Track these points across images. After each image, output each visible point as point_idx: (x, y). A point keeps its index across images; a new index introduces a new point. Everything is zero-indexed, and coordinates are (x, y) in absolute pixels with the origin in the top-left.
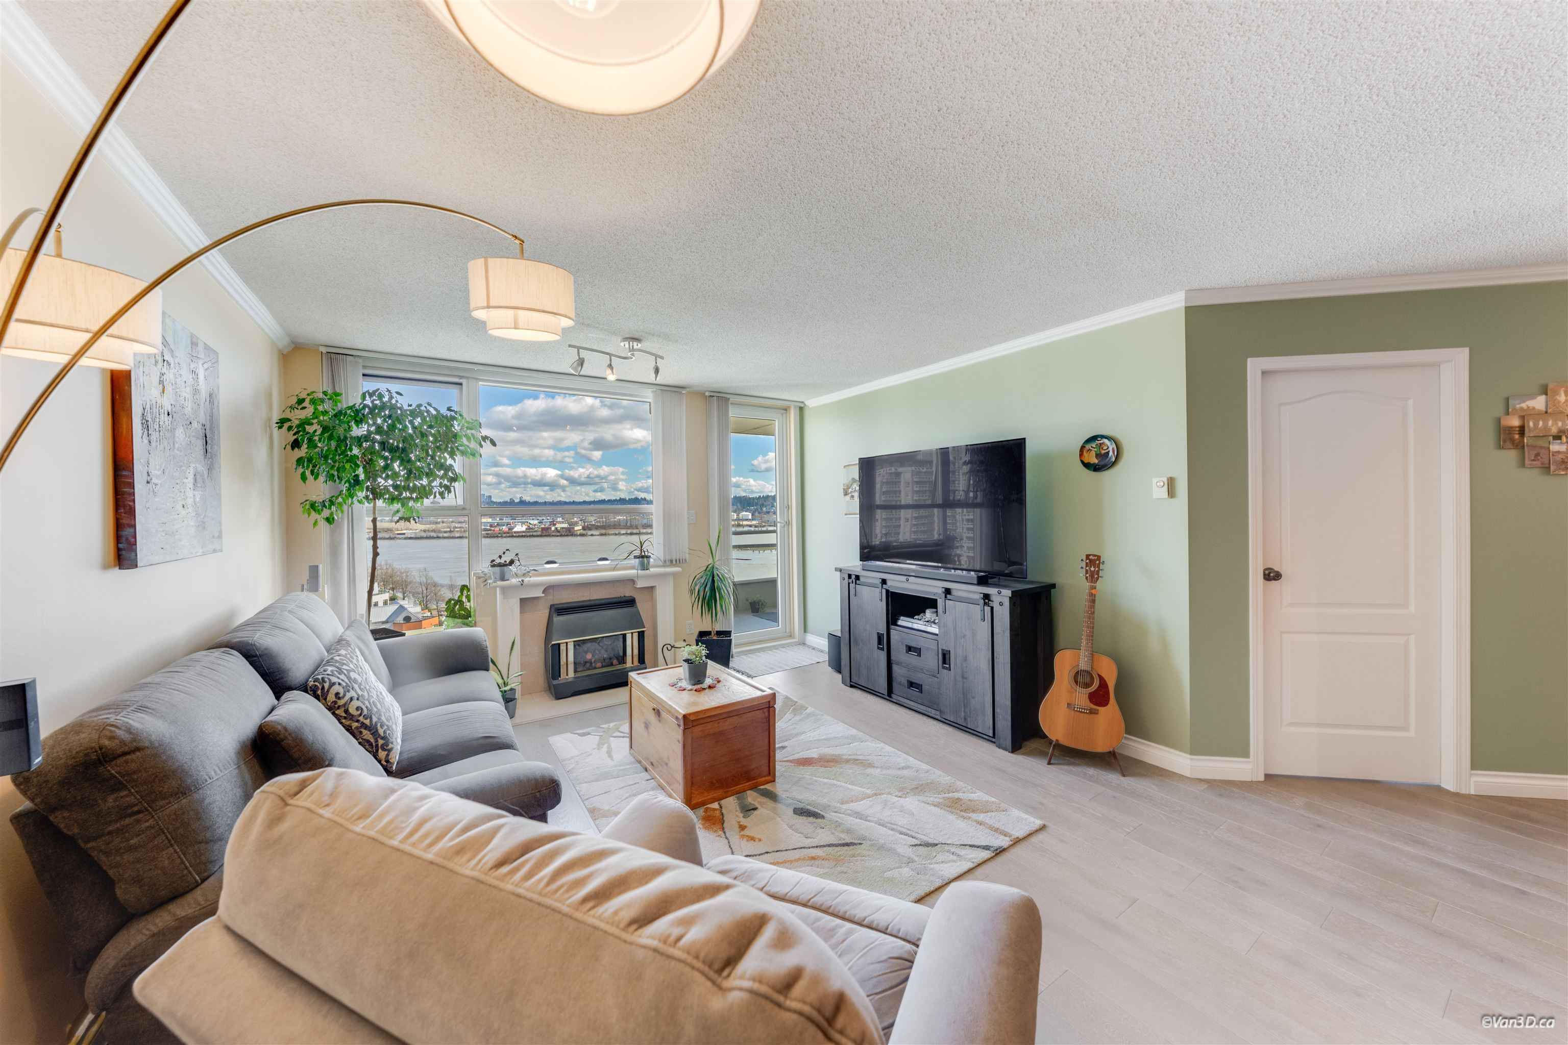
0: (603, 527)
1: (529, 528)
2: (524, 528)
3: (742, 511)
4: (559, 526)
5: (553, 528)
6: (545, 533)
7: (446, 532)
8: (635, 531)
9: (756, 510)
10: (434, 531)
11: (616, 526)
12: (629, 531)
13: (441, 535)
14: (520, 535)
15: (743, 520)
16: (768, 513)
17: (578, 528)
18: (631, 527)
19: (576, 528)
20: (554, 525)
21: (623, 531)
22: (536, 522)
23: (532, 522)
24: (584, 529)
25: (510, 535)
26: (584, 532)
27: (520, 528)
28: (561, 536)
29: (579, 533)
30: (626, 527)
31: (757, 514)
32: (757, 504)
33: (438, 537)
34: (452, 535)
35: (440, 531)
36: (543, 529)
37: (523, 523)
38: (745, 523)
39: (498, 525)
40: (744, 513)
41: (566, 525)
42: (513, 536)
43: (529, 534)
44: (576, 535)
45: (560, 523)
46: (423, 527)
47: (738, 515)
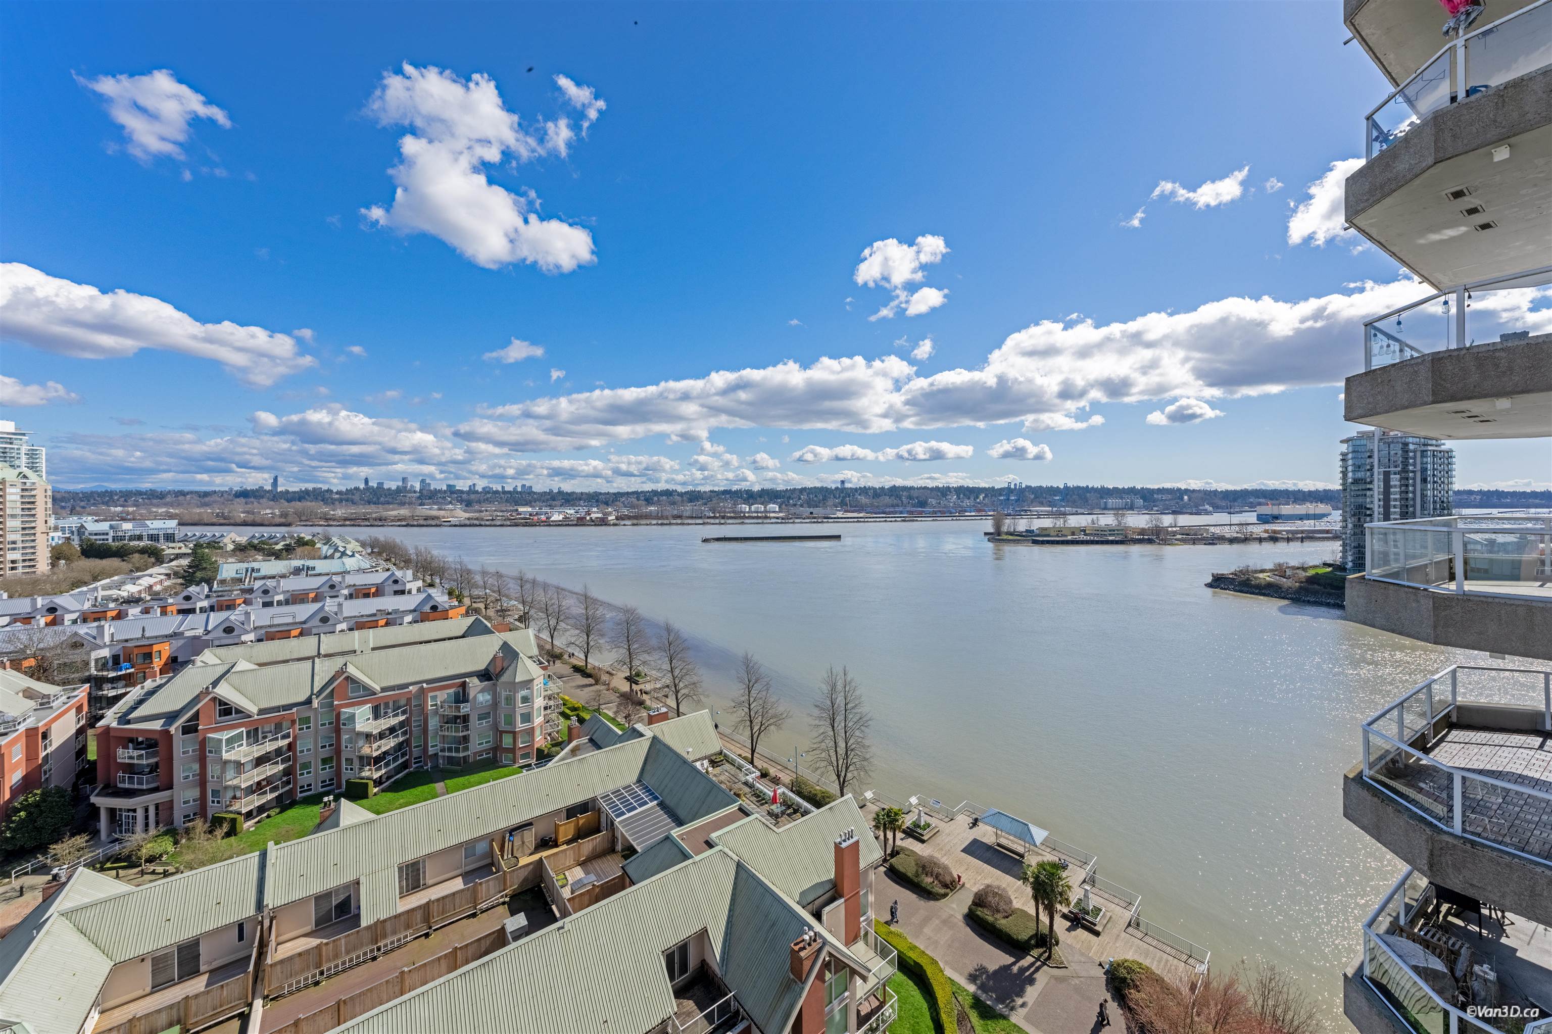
0: (635, 517)
1: (566, 518)
2: (561, 517)
3: (770, 503)
4: (594, 516)
5: (588, 518)
6: (581, 522)
7: (487, 520)
8: (665, 522)
9: (783, 502)
10: (477, 519)
11: (648, 516)
12: (660, 522)
13: (483, 523)
14: (558, 524)
15: (770, 512)
16: (795, 505)
17: (611, 518)
18: (662, 518)
19: (610, 518)
20: (589, 514)
21: (654, 522)
22: (572, 512)
23: (569, 512)
24: (617, 518)
25: (548, 523)
26: (617, 522)
27: (557, 517)
28: (595, 525)
29: (612, 522)
30: (657, 518)
31: (784, 506)
32: (784, 497)
33: (481, 525)
34: (493, 523)
35: (482, 520)
36: (578, 518)
37: (560, 513)
38: (772, 515)
39: (537, 514)
40: (771, 505)
41: (600, 515)
42: (550, 525)
43: (565, 523)
44: (610, 525)
45: (595, 512)
46: (467, 515)
47: (765, 507)
